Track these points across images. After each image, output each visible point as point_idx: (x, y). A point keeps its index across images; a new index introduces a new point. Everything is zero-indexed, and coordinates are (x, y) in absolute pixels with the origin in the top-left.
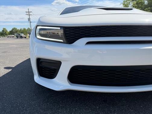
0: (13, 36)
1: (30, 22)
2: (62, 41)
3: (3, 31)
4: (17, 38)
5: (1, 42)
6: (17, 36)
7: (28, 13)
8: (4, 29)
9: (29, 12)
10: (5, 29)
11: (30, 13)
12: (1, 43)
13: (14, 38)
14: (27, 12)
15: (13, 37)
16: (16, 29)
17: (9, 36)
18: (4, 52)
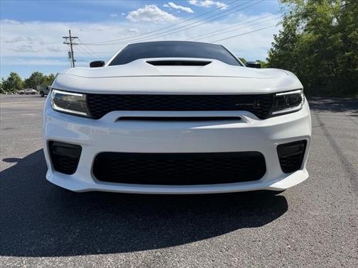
0: (34, 91)
1: (74, 61)
2: (85, 114)
3: (10, 79)
4: (43, 96)
5: (4, 105)
6: (41, 92)
7: (68, 41)
8: (13, 74)
9: (70, 37)
10: (15, 74)
11: (74, 41)
12: (1, 107)
13: (36, 95)
14: (66, 38)
15: (33, 93)
16: (41, 75)
17: (23, 91)
18: (7, 129)
